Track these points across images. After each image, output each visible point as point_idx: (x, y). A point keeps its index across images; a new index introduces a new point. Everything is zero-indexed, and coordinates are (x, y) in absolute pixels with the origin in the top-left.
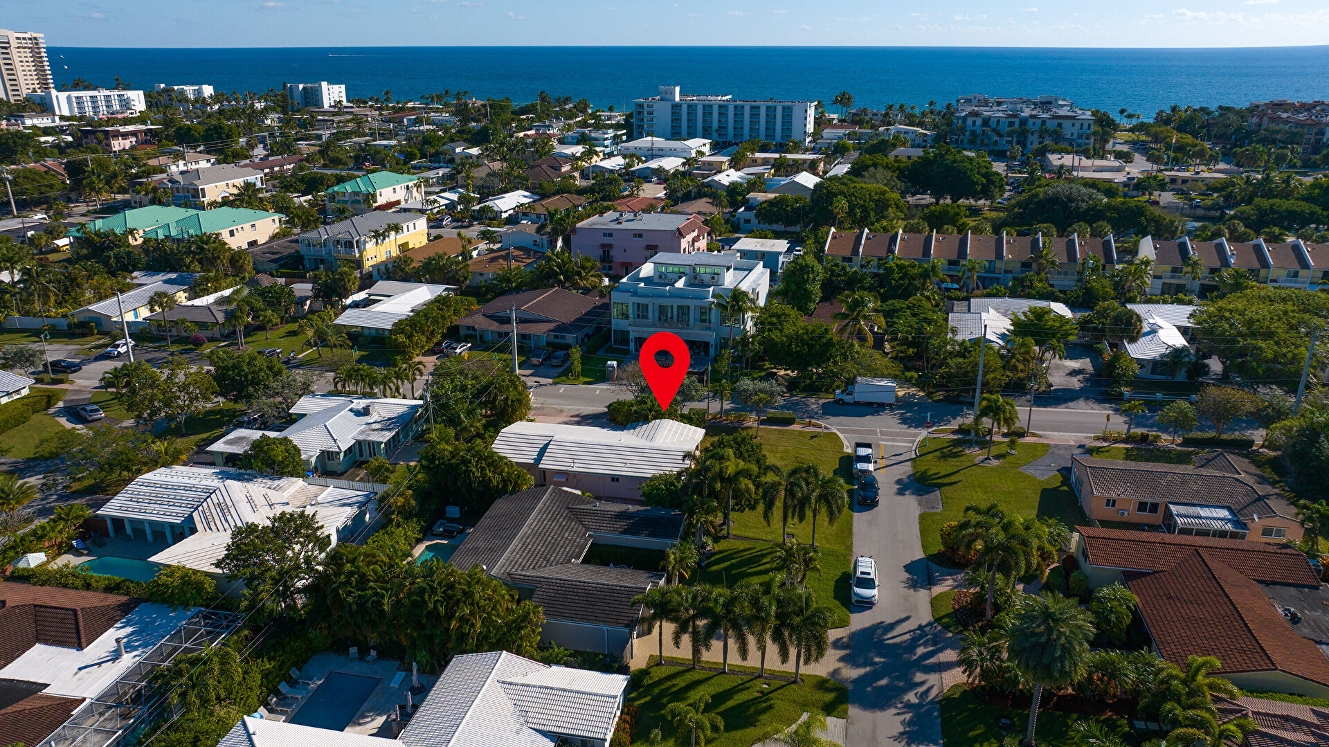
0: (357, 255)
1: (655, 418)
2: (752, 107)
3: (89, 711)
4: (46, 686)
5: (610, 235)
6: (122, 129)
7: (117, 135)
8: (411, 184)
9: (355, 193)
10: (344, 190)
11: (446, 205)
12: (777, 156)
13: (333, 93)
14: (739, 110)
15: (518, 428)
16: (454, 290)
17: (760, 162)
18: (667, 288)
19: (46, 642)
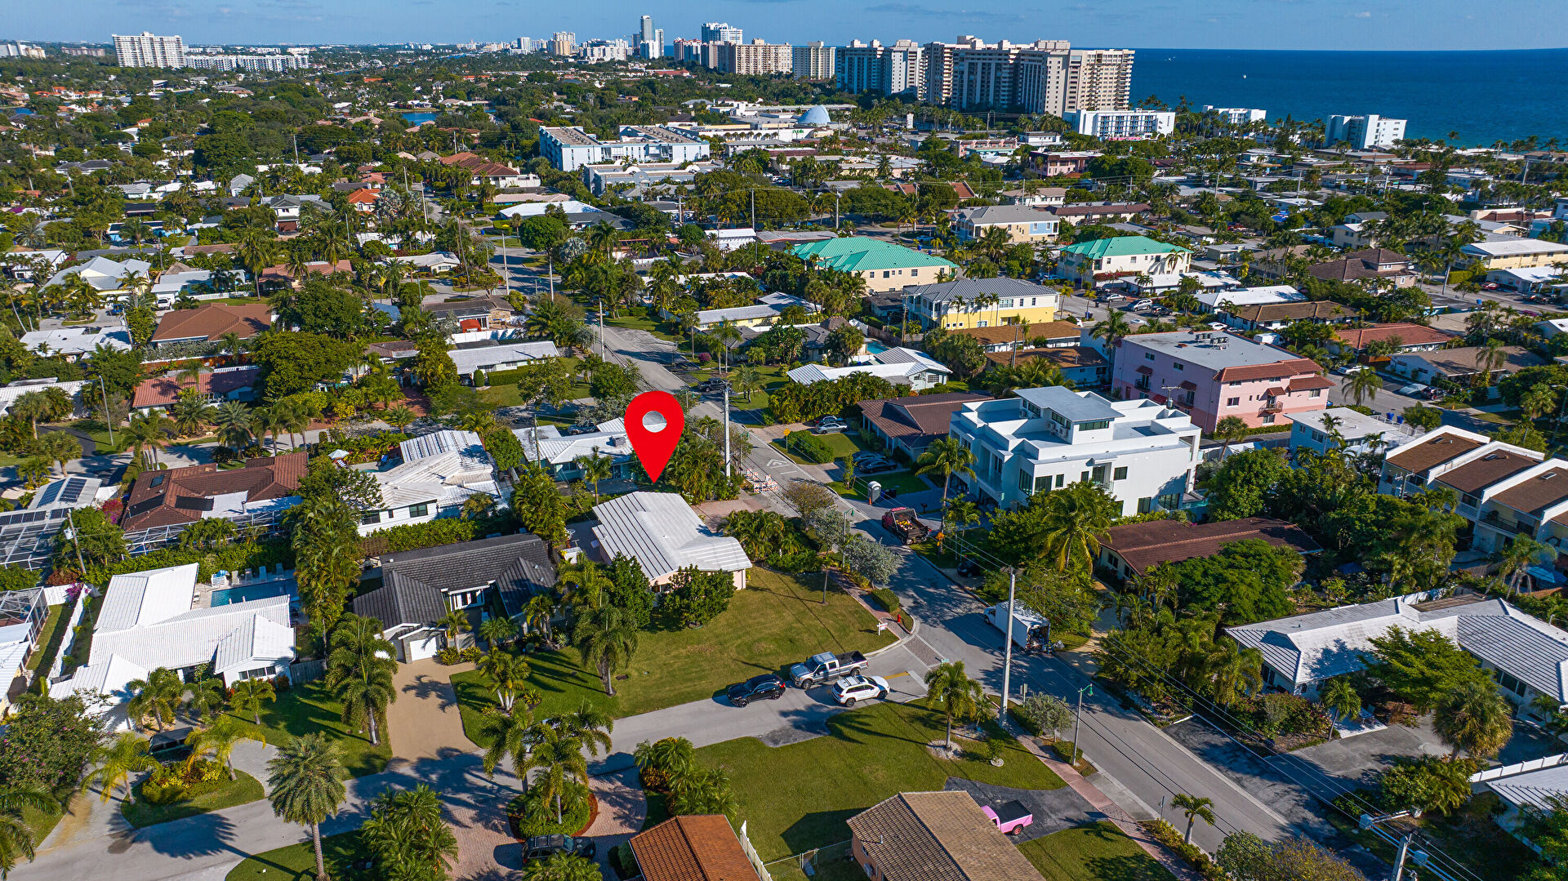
0: (935, 319)
4: (210, 509)
5: (1152, 358)
7: (1056, 160)
8: (1164, 255)
9: (1083, 256)
18: (980, 425)
19: (249, 492)
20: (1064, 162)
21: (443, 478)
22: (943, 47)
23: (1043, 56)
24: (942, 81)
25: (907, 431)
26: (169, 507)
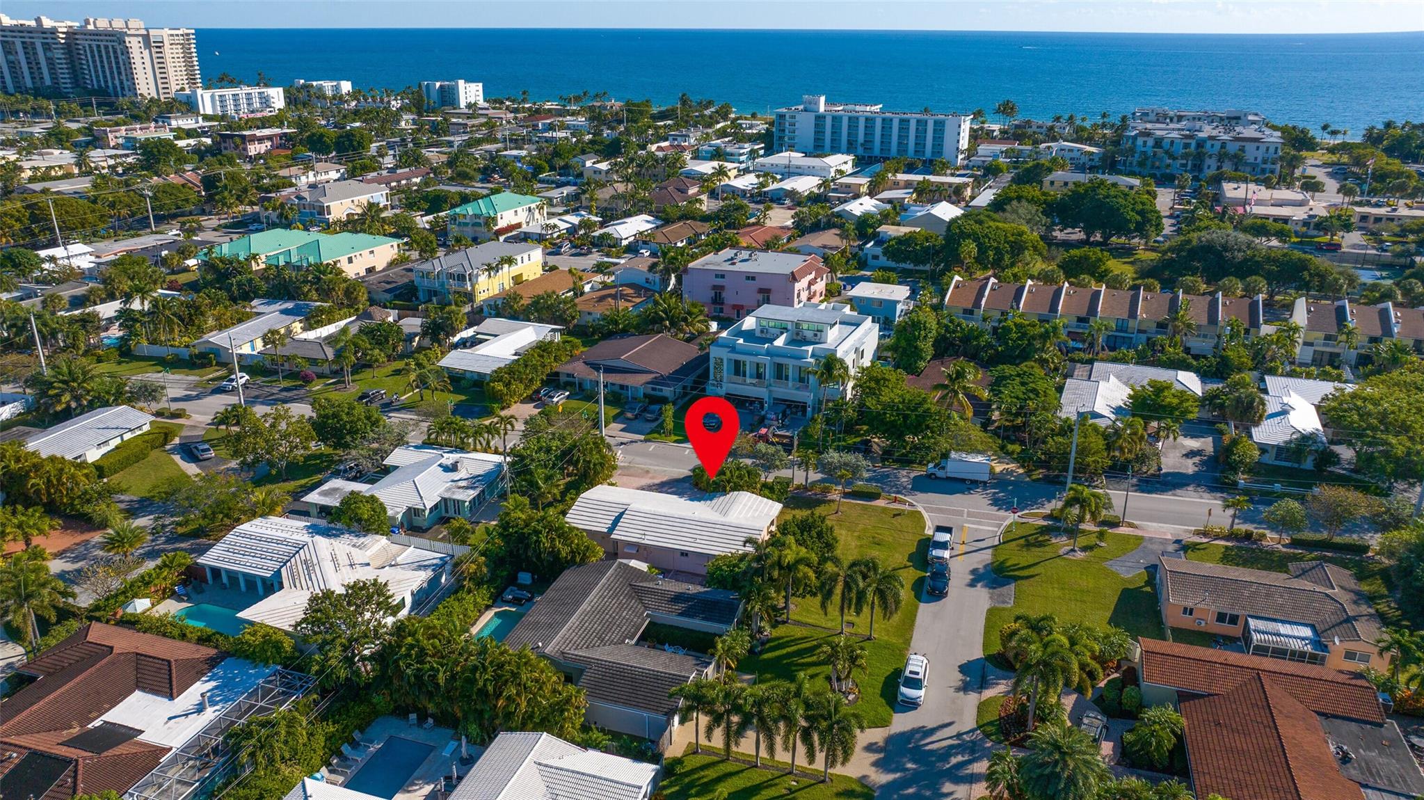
0: (469, 288)
1: (733, 489)
2: (902, 121)
3: (174, 761)
4: (141, 732)
5: (723, 276)
6: (258, 133)
7: (254, 139)
8: (533, 206)
9: (476, 216)
10: (465, 212)
11: (567, 229)
12: (920, 178)
13: (470, 93)
14: (887, 123)
15: (599, 493)
16: (560, 330)
17: (902, 184)
18: (766, 346)
19: (143, 689)
21: (368, 564)
23: (115, 37)
26: (91, 758)
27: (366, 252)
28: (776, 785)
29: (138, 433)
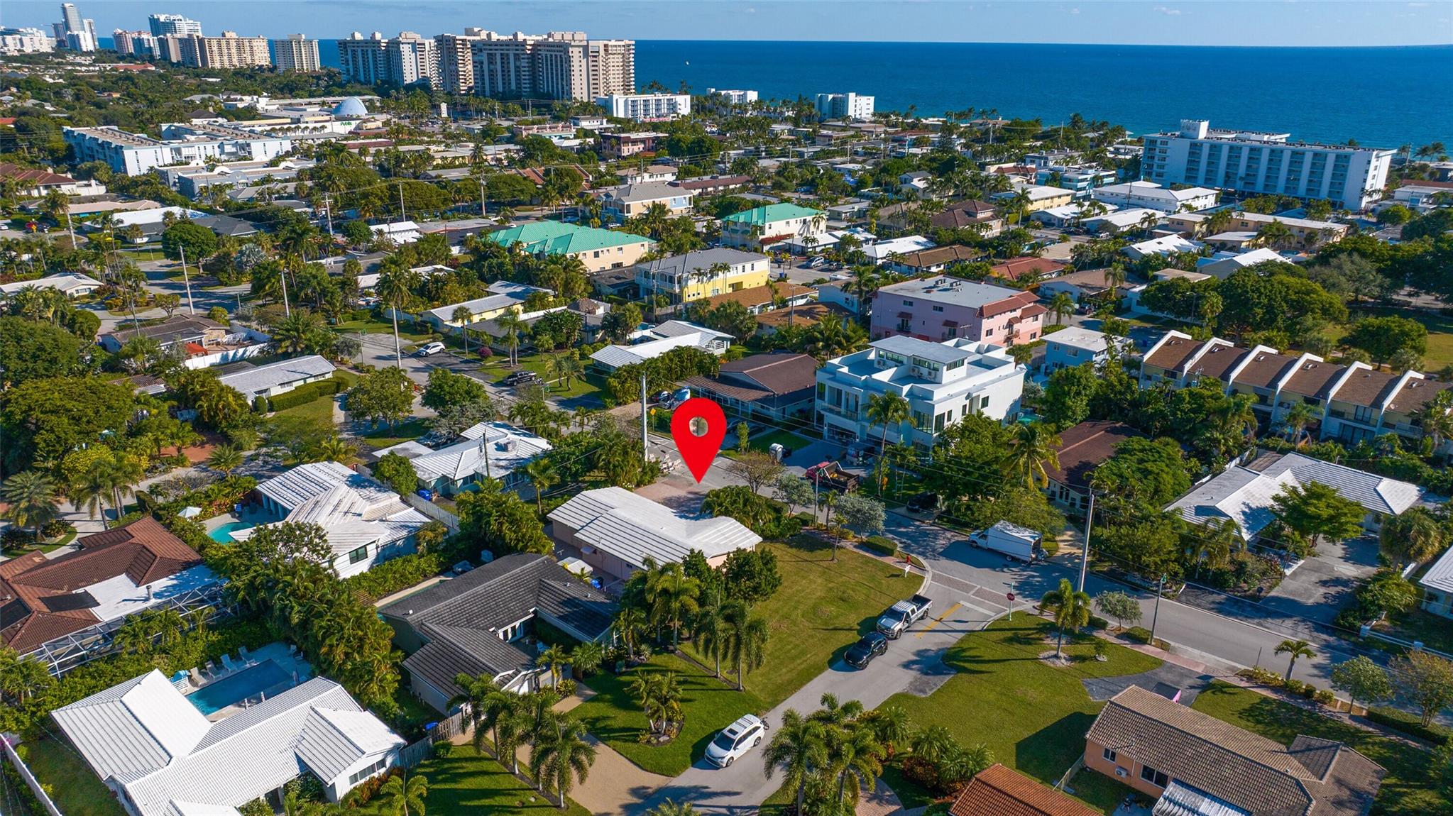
1: (721, 514)
3: (95, 632)
4: (97, 604)
5: (911, 304)
6: (634, 136)
7: (628, 141)
8: (809, 218)
9: (747, 224)
10: (736, 220)
13: (861, 106)
16: (730, 339)
17: (1251, 225)
18: (863, 378)
19: (128, 574)
20: (634, 142)
21: (360, 515)
22: (455, 39)
23: (563, 48)
24: (458, 71)
25: (760, 394)
26: (44, 613)
27: (614, 249)
28: (515, 795)
29: (321, 379)
